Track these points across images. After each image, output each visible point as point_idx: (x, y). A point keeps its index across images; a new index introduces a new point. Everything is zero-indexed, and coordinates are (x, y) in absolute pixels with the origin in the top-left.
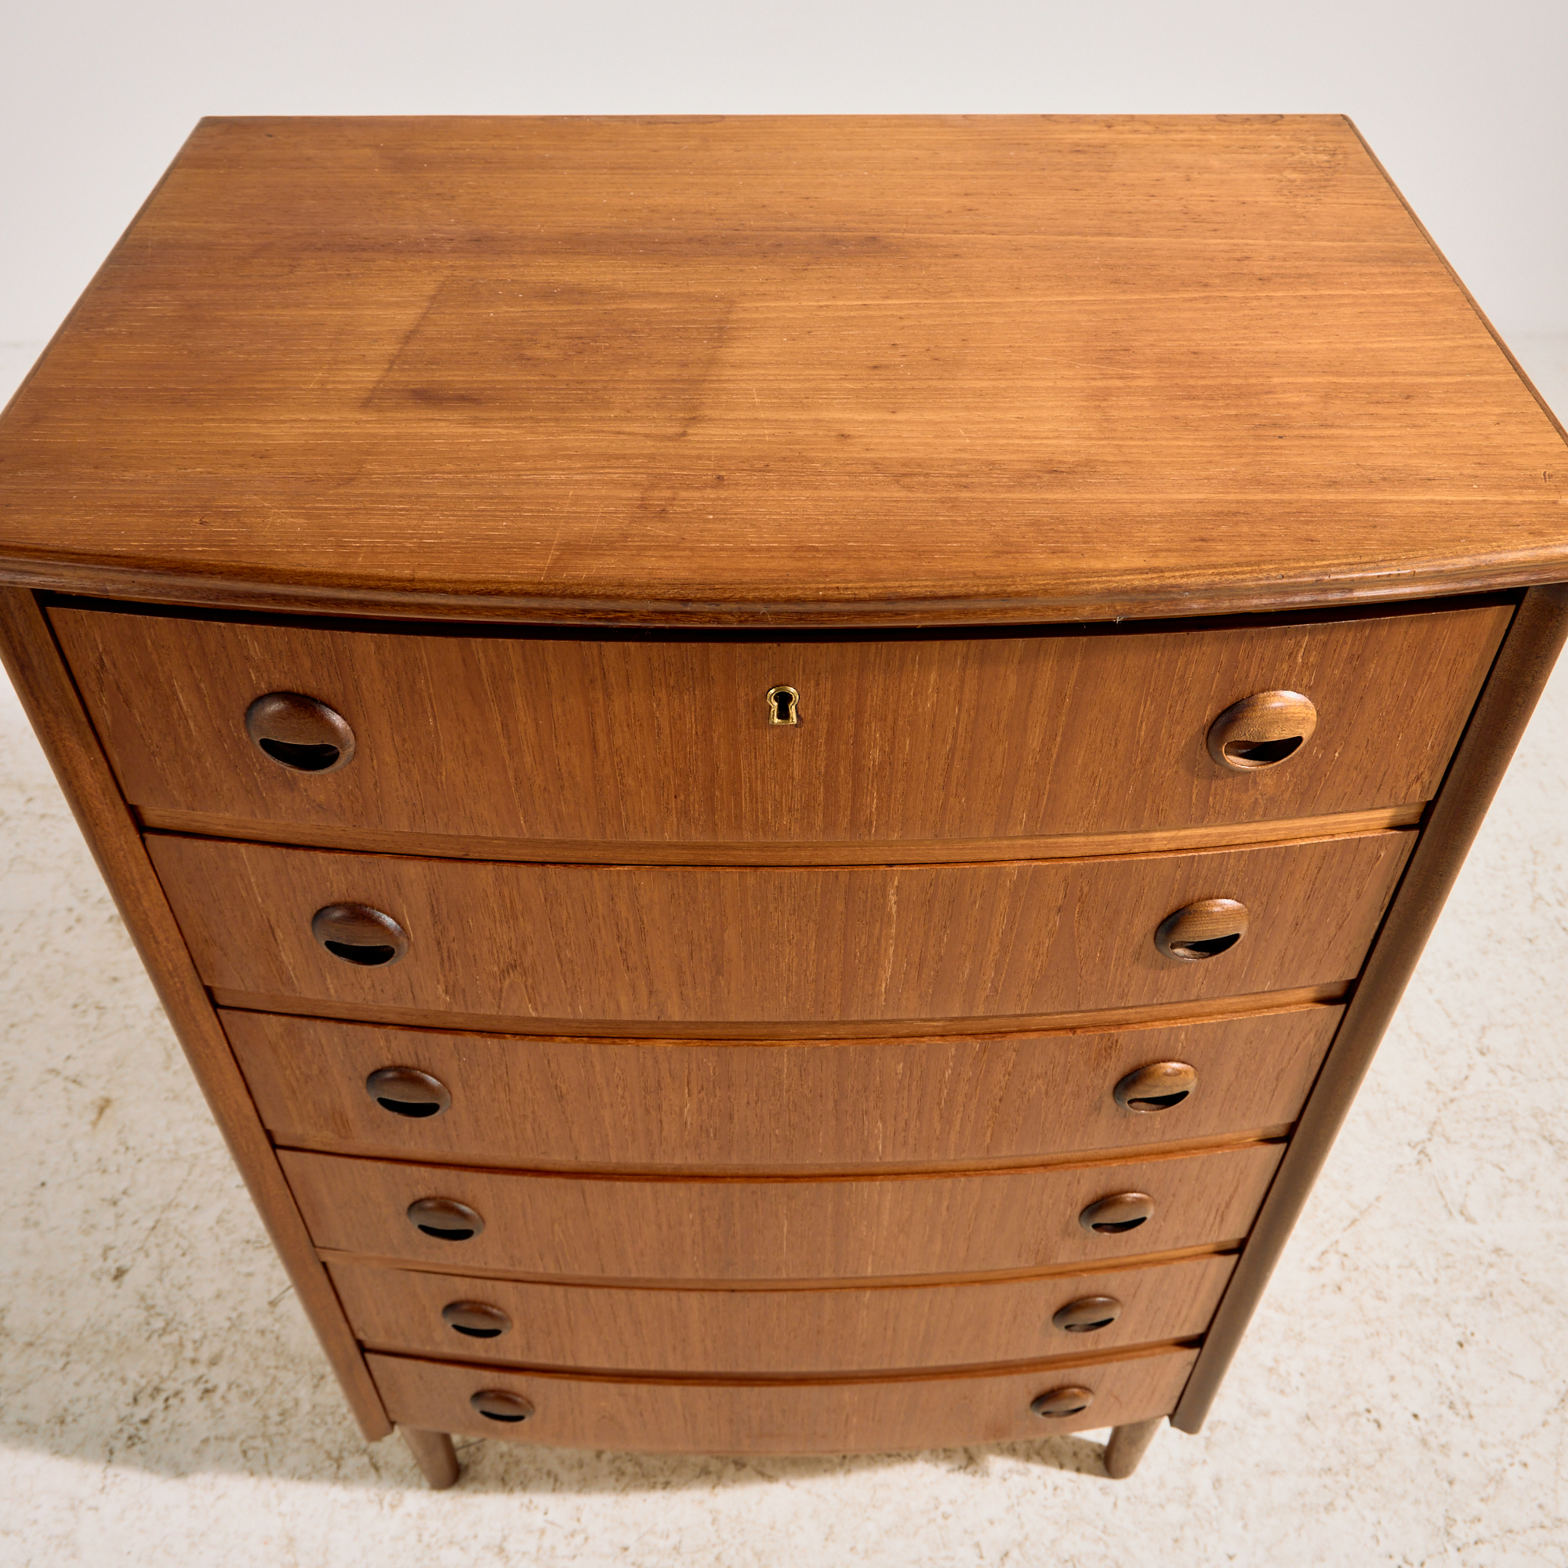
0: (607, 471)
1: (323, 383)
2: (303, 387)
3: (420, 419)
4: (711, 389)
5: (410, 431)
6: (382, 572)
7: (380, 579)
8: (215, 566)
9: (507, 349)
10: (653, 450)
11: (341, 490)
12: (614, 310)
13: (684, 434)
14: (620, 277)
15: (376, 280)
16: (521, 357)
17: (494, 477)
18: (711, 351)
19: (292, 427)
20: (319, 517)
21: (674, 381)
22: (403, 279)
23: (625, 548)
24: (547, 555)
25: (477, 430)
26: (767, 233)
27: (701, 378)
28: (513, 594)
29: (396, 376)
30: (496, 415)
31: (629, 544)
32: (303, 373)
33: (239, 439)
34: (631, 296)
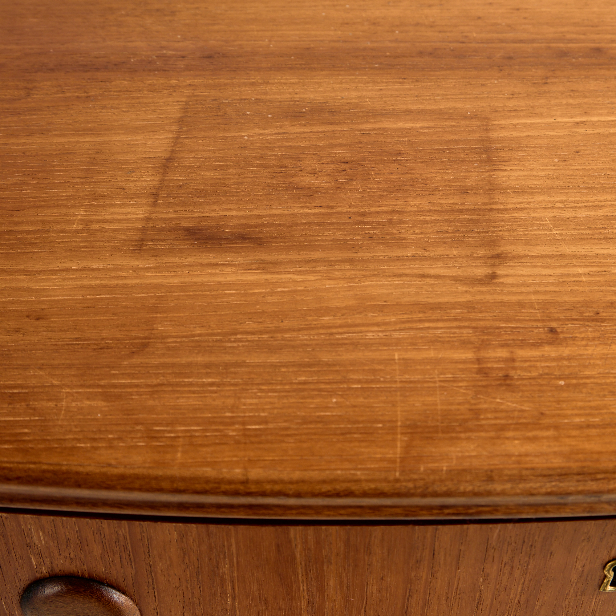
0: (427, 325)
1: (87, 222)
2: (67, 228)
3: (202, 265)
4: (502, 220)
5: (195, 280)
6: (209, 472)
7: (208, 481)
8: (10, 469)
9: (274, 177)
10: (468, 298)
11: (136, 360)
12: (370, 130)
13: (494, 276)
14: (364, 93)
15: (117, 102)
16: (291, 187)
17: (303, 336)
18: (486, 175)
19: (64, 279)
20: (118, 397)
21: (460, 211)
22: (145, 101)
23: (481, 428)
24: (394, 440)
25: (268, 276)
26: (494, 45)
27: (488, 207)
28: (365, 494)
29: (162, 212)
30: (283, 257)
31: (483, 422)
32: (64, 211)
33: (9, 296)
34: (383, 115)
